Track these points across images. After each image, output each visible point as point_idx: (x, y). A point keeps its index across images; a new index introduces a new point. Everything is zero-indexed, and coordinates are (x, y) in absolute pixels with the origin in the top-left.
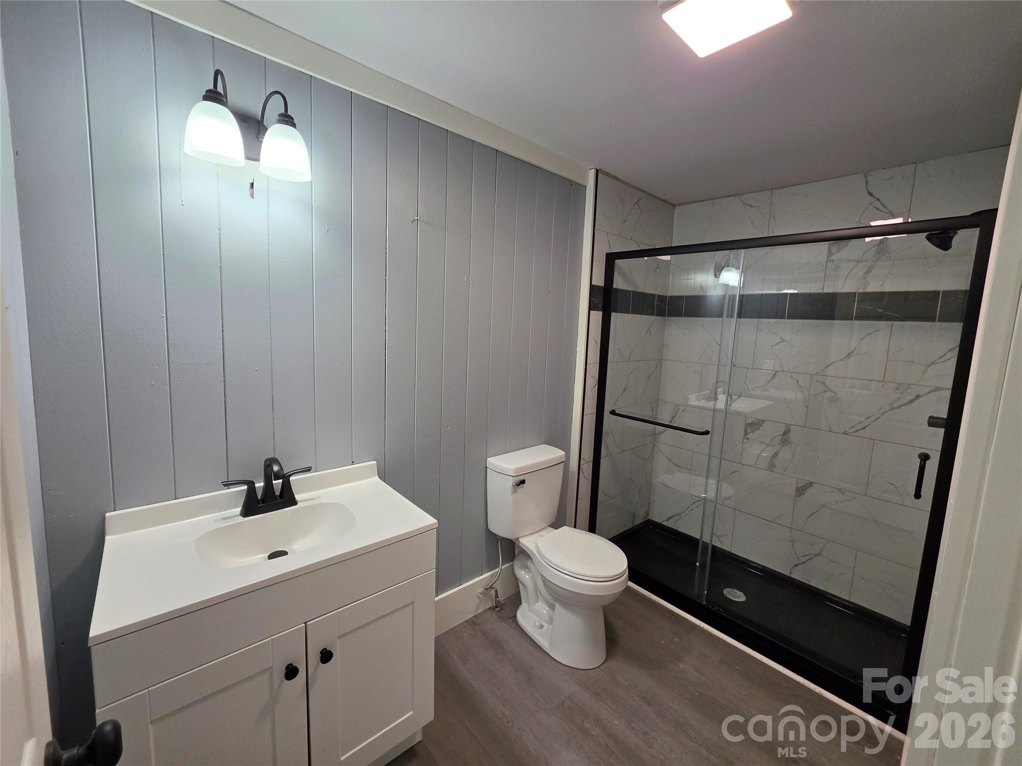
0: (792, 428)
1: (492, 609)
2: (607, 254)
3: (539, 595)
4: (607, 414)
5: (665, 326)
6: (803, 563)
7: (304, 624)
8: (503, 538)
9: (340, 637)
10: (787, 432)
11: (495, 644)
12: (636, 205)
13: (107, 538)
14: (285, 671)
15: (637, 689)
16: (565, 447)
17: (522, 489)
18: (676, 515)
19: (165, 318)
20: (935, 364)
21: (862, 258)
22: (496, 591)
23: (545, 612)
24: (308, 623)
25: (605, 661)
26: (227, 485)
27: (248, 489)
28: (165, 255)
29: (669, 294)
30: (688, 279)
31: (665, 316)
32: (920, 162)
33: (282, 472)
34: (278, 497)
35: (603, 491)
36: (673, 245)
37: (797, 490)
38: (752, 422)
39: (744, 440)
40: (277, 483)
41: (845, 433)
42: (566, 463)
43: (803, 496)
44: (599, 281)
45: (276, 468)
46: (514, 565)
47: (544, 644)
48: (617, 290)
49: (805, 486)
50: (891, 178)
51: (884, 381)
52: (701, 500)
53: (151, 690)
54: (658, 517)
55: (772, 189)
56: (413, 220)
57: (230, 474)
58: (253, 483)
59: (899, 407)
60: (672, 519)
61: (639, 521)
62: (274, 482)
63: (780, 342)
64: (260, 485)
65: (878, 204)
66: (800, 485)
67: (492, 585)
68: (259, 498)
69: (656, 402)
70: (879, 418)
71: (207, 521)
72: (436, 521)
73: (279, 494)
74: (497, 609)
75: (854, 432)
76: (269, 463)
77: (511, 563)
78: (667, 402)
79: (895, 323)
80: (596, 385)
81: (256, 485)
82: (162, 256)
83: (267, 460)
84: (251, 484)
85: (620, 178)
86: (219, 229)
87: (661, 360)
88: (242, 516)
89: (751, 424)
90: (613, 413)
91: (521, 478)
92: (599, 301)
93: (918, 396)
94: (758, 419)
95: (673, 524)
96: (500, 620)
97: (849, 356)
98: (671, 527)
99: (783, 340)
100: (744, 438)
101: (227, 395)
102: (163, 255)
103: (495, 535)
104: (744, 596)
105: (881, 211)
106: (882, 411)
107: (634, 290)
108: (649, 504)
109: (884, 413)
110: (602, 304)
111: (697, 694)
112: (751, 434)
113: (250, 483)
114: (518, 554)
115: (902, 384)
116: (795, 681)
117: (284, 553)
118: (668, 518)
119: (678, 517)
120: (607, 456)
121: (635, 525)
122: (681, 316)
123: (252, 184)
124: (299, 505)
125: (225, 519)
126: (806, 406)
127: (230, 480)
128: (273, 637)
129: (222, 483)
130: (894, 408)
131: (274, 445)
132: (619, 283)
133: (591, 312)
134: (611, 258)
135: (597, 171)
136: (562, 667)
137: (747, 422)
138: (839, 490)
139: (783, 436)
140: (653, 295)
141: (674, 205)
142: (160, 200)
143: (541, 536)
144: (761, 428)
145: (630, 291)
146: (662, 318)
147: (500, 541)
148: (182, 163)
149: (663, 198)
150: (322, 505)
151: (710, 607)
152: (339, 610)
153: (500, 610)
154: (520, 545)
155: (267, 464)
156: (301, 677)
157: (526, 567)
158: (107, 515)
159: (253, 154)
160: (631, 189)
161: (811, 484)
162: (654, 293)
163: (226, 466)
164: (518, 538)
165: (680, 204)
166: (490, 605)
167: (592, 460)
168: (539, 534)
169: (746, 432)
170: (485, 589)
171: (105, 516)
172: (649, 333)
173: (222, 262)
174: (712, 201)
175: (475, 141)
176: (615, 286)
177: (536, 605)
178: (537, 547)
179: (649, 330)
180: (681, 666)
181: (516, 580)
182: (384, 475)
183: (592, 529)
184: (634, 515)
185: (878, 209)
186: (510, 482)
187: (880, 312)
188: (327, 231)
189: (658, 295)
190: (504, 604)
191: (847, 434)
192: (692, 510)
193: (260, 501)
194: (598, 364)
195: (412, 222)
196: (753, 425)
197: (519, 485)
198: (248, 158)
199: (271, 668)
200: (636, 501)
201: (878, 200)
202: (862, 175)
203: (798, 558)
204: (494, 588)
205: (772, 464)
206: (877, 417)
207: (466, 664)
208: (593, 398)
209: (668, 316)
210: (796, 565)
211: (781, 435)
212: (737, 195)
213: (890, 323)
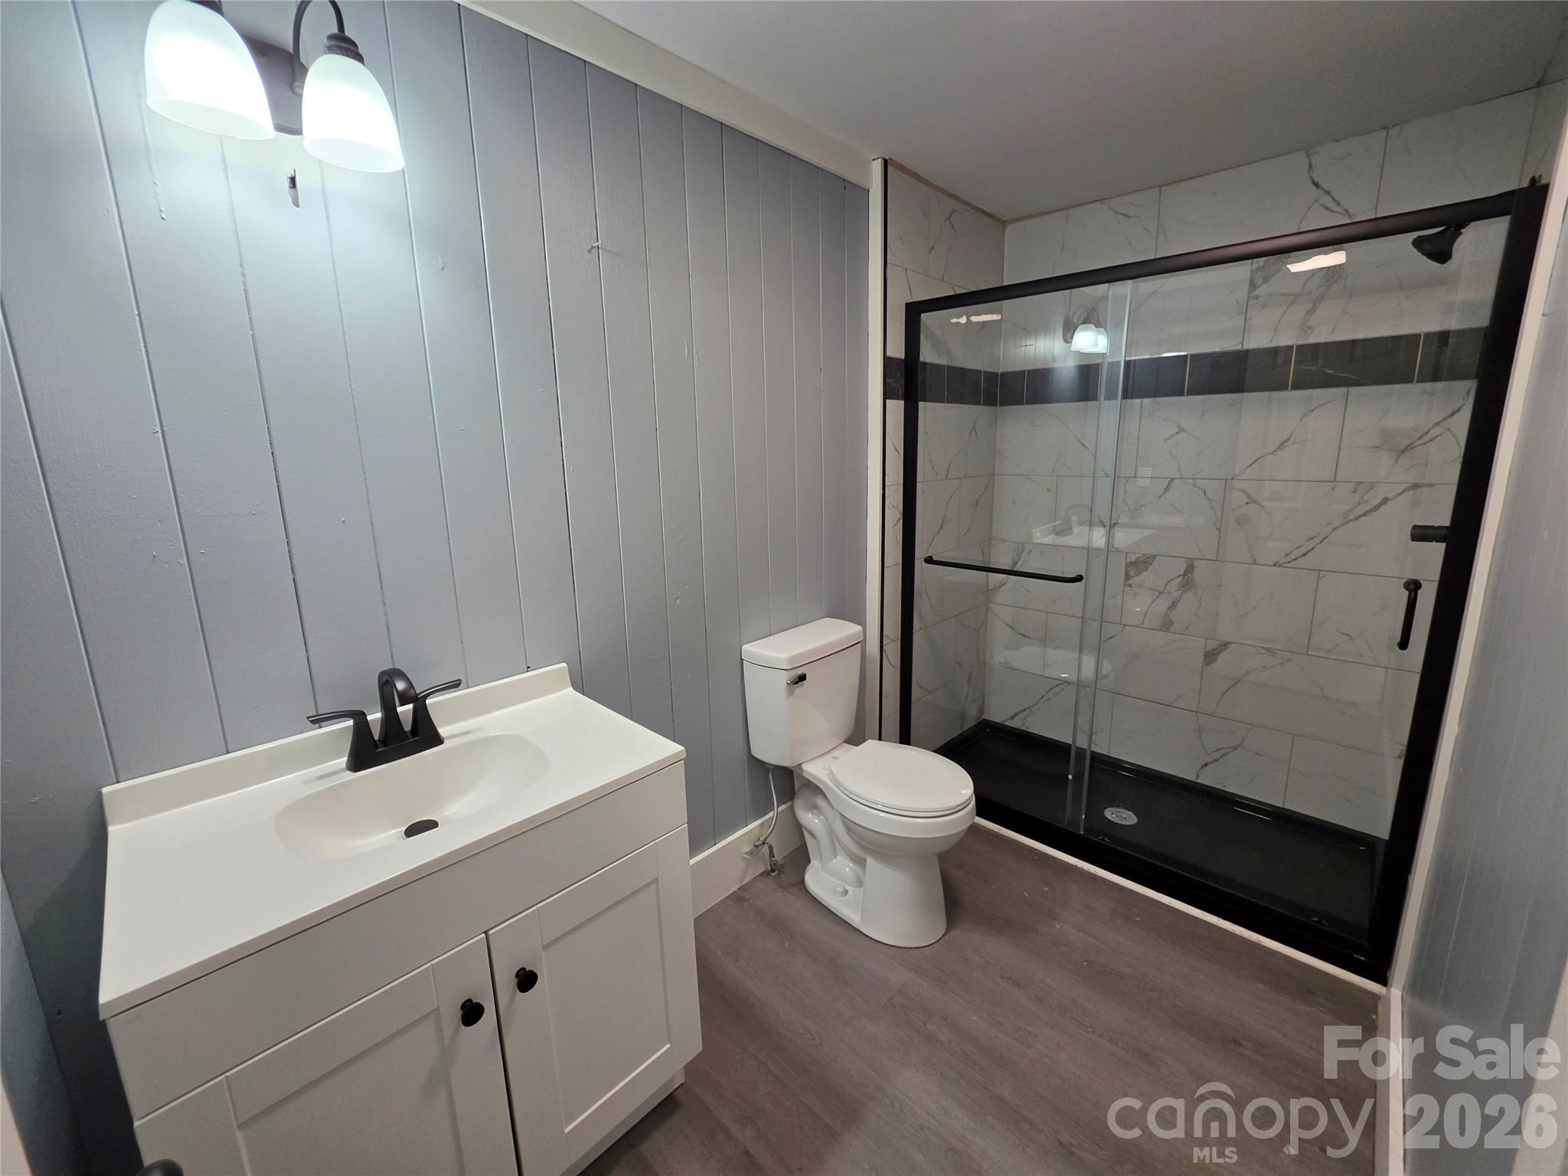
0: (1196, 563)
1: (766, 874)
2: (907, 304)
3: (838, 846)
4: (919, 565)
5: (996, 420)
6: (1216, 760)
7: (483, 935)
8: (777, 767)
9: (545, 947)
10: (1189, 570)
11: (778, 925)
12: (948, 222)
13: (111, 829)
14: (462, 1012)
15: (999, 968)
16: (859, 618)
17: (802, 688)
18: (1025, 710)
19: (160, 434)
20: (1412, 448)
21: (1303, 289)
22: (771, 848)
23: (848, 870)
24: (490, 932)
25: (946, 930)
26: (318, 720)
27: (356, 724)
28: (143, 315)
29: (1001, 370)
30: (1026, 346)
31: (996, 405)
32: (1394, 126)
33: (412, 691)
34: (409, 735)
35: (917, 682)
36: (1005, 284)
37: (1205, 656)
38: (1137, 559)
39: (1124, 587)
40: (405, 710)
41: (1276, 564)
42: (862, 643)
43: (1214, 665)
44: (898, 351)
45: (401, 685)
46: (795, 805)
47: (853, 917)
48: (924, 364)
49: (1218, 648)
50: (1349, 154)
51: (1335, 481)
52: (1061, 684)
53: (232, 1075)
54: (998, 714)
55: (1160, 187)
56: (590, 248)
57: (319, 701)
58: (363, 714)
59: (1357, 518)
60: (1020, 715)
61: (970, 723)
62: (400, 709)
63: (1178, 433)
64: (375, 716)
65: (1327, 200)
66: (1209, 648)
67: (766, 839)
68: (376, 738)
69: (988, 542)
70: (1327, 537)
71: (291, 784)
72: (683, 748)
73: (410, 729)
74: (774, 874)
75: (1289, 562)
76: (386, 680)
77: (789, 804)
78: (1004, 541)
79: (1353, 390)
80: (900, 519)
81: (369, 718)
82: (137, 318)
83: (382, 674)
84: (359, 717)
85: (922, 176)
86: (241, 265)
87: (993, 475)
88: (352, 771)
89: (1135, 562)
90: (929, 560)
91: (800, 672)
92: (899, 386)
93: (1385, 501)
94: (1145, 555)
95: (1020, 724)
96: (781, 889)
97: (1282, 446)
98: (1017, 727)
99: (1181, 430)
100: (1125, 585)
101: (296, 568)
102: (139, 315)
103: (763, 763)
104: (1135, 817)
105: (1332, 211)
106: (1332, 526)
107: (950, 364)
108: (983, 696)
109: (1335, 529)
110: (903, 388)
111: (1085, 963)
112: (1136, 578)
113: (356, 714)
114: (799, 790)
115: (1361, 483)
116: (1220, 928)
117: (431, 825)
118: (1012, 714)
119: (1026, 713)
120: (921, 629)
121: (965, 729)
122: (1022, 404)
123: (293, 180)
124: (447, 744)
125: (321, 778)
126: (1217, 529)
127: (319, 713)
128: (433, 962)
129: (308, 718)
130: (1351, 521)
131: (391, 648)
132: (928, 354)
133: (887, 401)
134: (914, 311)
135: (886, 162)
136: (884, 947)
137: (1129, 560)
138: (1267, 649)
139: (1184, 578)
140: (978, 372)
141: (1004, 223)
142: (115, 209)
143: (836, 758)
144: (1151, 568)
145: (944, 366)
146: (992, 408)
147: (771, 771)
148: (149, 135)
149: (988, 210)
150: (487, 740)
151: (1090, 837)
152: (539, 906)
153: (778, 874)
154: (805, 775)
155: (384, 679)
156: (488, 1018)
157: (815, 807)
158: (105, 790)
159: (288, 122)
160: (940, 194)
161: (1225, 645)
162: (980, 369)
163: (311, 688)
164: (800, 765)
165: (1014, 221)
166: (761, 869)
167: (900, 637)
168: (832, 755)
169: (1128, 577)
170: (755, 846)
171: (100, 795)
172: (974, 432)
173: (255, 327)
174: (1065, 212)
175: (685, 107)
176: (921, 359)
177: (834, 861)
178: (831, 774)
179: (974, 428)
180: (1058, 926)
181: (799, 828)
182: (582, 684)
183: (905, 738)
184: (963, 716)
185: (1326, 208)
186: (784, 678)
187: (1330, 374)
188: (443, 269)
189: (985, 372)
190: (783, 866)
191: (1279, 566)
192: (1050, 699)
193: (379, 744)
194: (902, 486)
195: (589, 251)
196: (1139, 564)
197: (797, 683)
198: (280, 128)
199: (437, 1009)
200: (965, 694)
201: (1328, 193)
202: (1303, 154)
203: (1208, 754)
204: (768, 844)
205: (1168, 621)
206: (1324, 537)
207: (737, 960)
208: (897, 539)
209: (1000, 405)
210: (1206, 765)
211: (1180, 576)
212: (1105, 199)
213: (1342, 390)
